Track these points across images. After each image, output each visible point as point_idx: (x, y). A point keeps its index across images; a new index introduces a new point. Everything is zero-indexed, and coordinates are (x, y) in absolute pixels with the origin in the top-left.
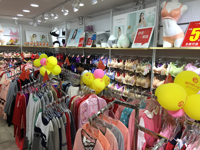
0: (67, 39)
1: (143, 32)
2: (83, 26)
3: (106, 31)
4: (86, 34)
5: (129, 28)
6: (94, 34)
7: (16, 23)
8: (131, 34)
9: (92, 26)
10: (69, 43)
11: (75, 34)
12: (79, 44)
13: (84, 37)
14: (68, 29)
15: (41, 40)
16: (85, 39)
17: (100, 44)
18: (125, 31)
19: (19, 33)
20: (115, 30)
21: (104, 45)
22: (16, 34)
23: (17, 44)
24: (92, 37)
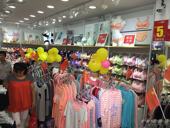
0: (55, 39)
1: (102, 36)
2: (66, 30)
3: (81, 35)
4: (67, 36)
5: (95, 33)
6: (73, 36)
7: (18, 27)
8: (95, 37)
9: (72, 31)
10: (56, 42)
11: (60, 36)
12: (63, 43)
13: (66, 38)
14: (55, 32)
15: (35, 39)
16: (67, 39)
17: (77, 43)
18: (92, 35)
19: (19, 34)
20: (86, 34)
21: (79, 44)
22: (17, 35)
23: (18, 42)
24: (71, 39)
